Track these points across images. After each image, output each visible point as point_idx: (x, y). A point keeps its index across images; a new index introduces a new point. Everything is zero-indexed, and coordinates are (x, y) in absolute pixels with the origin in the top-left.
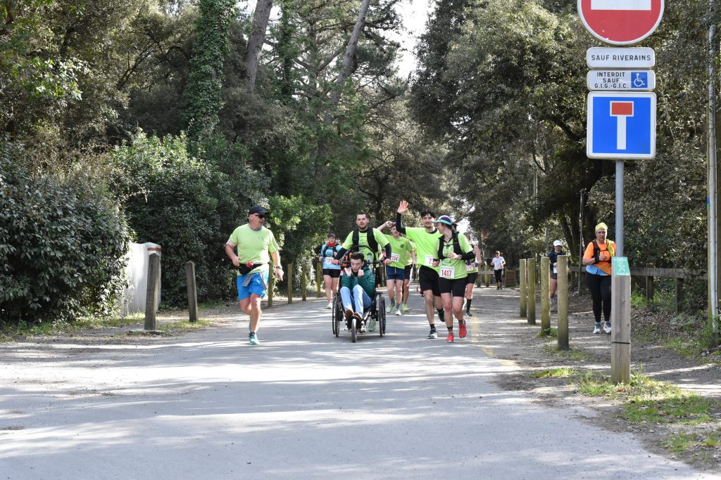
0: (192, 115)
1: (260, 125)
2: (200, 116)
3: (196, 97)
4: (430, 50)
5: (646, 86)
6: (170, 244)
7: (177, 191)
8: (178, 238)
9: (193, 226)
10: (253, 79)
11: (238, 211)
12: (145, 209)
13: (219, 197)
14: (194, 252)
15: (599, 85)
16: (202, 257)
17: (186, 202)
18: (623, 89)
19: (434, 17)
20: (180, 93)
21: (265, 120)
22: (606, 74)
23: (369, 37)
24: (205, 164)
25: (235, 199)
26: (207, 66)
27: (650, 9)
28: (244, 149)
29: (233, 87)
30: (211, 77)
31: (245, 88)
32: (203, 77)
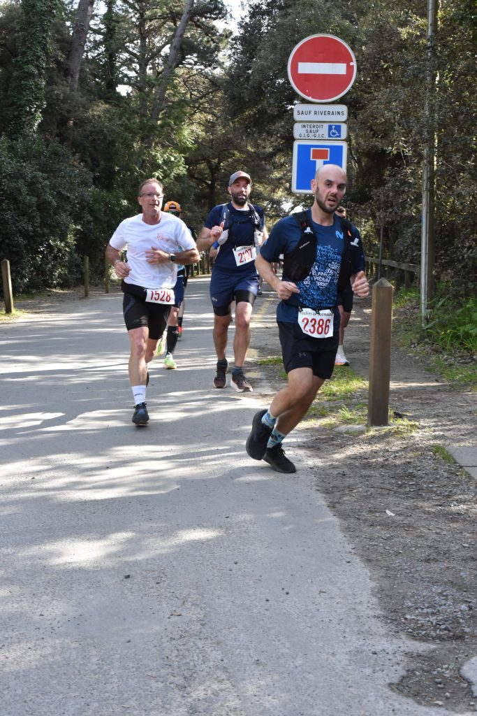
0: (16, 113)
1: (80, 123)
2: (23, 114)
3: (19, 96)
4: (242, 53)
5: (340, 136)
9: (14, 223)
10: (77, 76)
11: (58, 207)
13: (38, 196)
14: (14, 247)
15: (303, 135)
16: (22, 251)
17: (7, 201)
18: (322, 138)
19: (247, 20)
20: (6, 90)
21: (87, 118)
22: (309, 126)
23: (198, 26)
24: (24, 164)
25: (54, 198)
26: (29, 66)
27: (345, 73)
28: (63, 149)
29: (56, 85)
30: (34, 77)
31: (67, 86)
32: (26, 77)
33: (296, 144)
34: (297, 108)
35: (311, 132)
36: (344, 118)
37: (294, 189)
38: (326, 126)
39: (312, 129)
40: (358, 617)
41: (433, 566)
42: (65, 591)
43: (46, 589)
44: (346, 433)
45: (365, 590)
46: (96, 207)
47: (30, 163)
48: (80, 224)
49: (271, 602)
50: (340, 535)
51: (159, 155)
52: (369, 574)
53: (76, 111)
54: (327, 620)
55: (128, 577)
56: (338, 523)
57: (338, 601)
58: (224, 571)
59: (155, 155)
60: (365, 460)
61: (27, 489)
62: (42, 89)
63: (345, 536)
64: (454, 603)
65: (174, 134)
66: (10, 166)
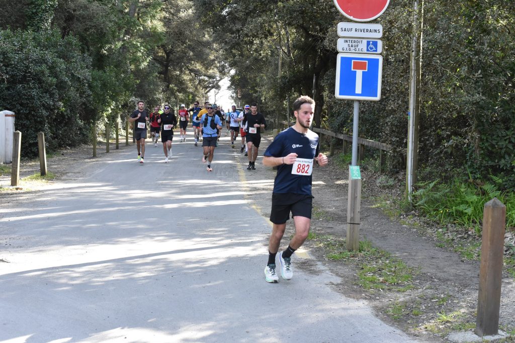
0: (34, 11)
2: (40, 12)
5: (376, 51)
6: (22, 111)
7: (26, 72)
8: (27, 107)
9: (39, 99)
12: (2, 86)
14: (40, 117)
15: (345, 49)
16: (45, 121)
17: (33, 81)
18: (361, 52)
21: (88, 15)
22: (350, 41)
24: (46, 52)
33: (339, 57)
34: (341, 25)
35: (352, 46)
36: (380, 35)
37: (337, 95)
38: (365, 41)
39: (353, 44)
47: (50, 51)
65: (150, 29)
66: (36, 53)
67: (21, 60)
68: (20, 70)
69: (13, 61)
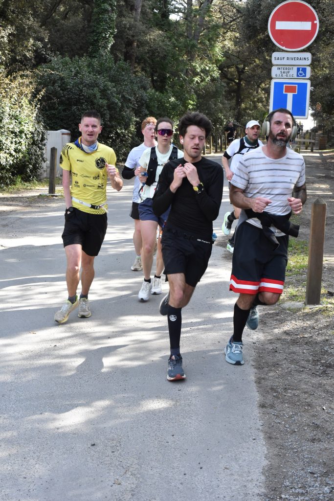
0: (96, 38)
1: (141, 44)
2: (101, 39)
3: (98, 26)
5: (305, 76)
7: (80, 95)
10: (140, 10)
11: (122, 106)
12: (60, 108)
13: (108, 99)
15: (278, 75)
17: (86, 103)
18: (292, 77)
21: (146, 41)
22: (282, 69)
24: (99, 77)
25: (119, 100)
26: (105, 4)
27: (310, 29)
28: (125, 65)
29: (124, 17)
30: (108, 12)
31: (132, 18)
32: (103, 12)
33: (273, 82)
34: (275, 55)
35: (284, 72)
36: (309, 62)
38: (295, 68)
39: (285, 71)
40: (246, 495)
41: (317, 445)
42: (47, 456)
43: (34, 453)
44: (289, 309)
45: (258, 468)
46: (151, 104)
47: (103, 76)
48: (139, 116)
49: (187, 476)
50: (256, 412)
51: (197, 65)
52: (266, 452)
53: (138, 36)
54: (222, 496)
55: (94, 445)
56: (258, 399)
57: (236, 477)
58: (163, 443)
59: (195, 66)
60: (296, 336)
61: (48, 355)
62: (113, 21)
63: (259, 413)
64: (320, 485)
65: (209, 50)
66: (88, 78)
67: (76, 85)
68: (74, 94)
69: (69, 85)
